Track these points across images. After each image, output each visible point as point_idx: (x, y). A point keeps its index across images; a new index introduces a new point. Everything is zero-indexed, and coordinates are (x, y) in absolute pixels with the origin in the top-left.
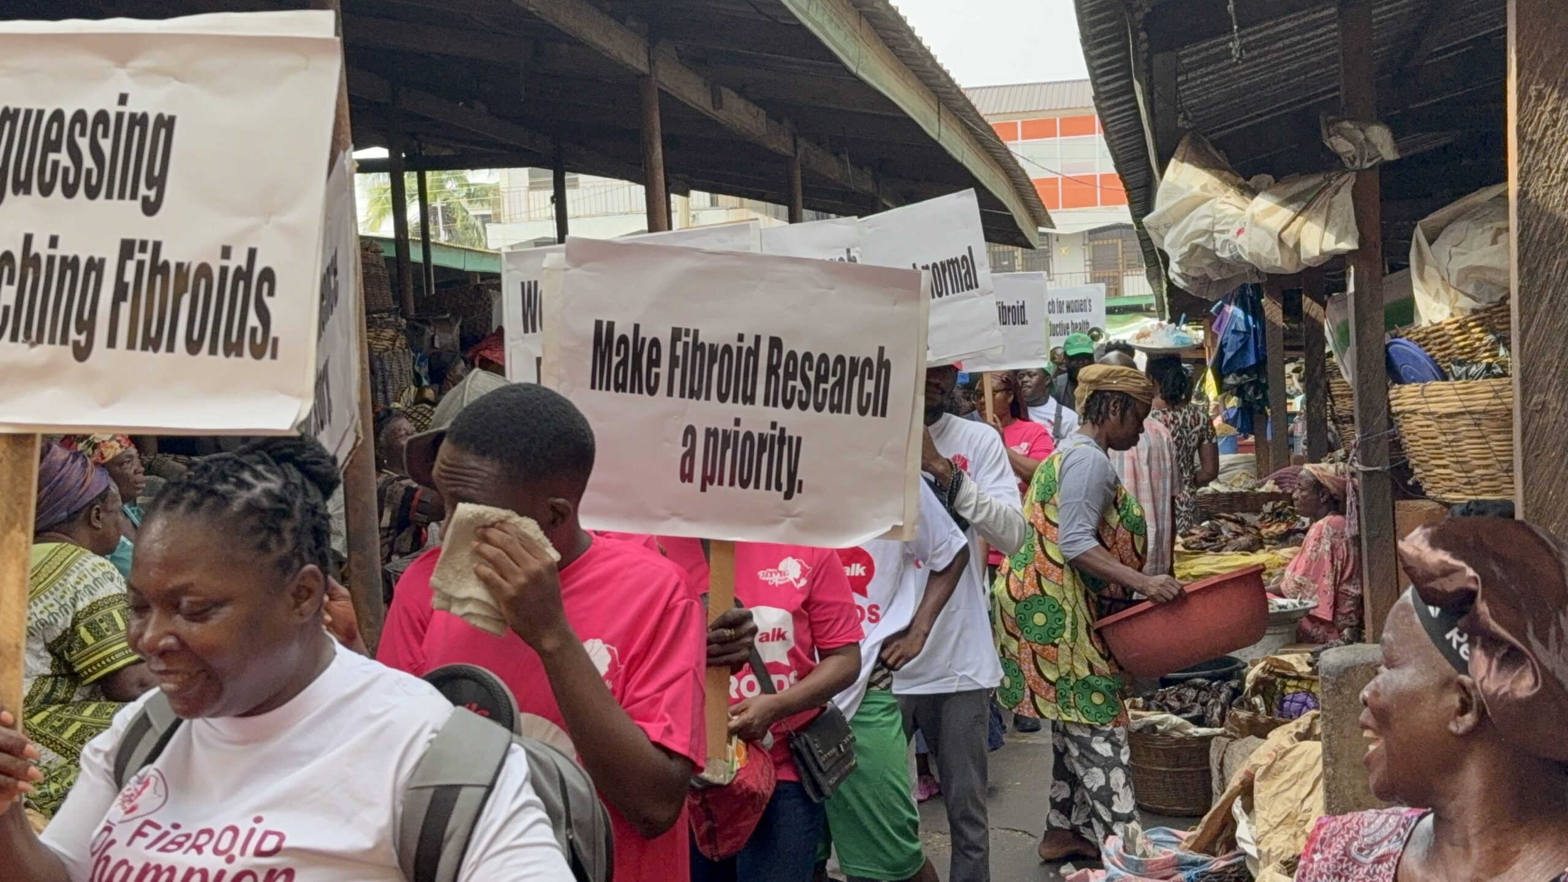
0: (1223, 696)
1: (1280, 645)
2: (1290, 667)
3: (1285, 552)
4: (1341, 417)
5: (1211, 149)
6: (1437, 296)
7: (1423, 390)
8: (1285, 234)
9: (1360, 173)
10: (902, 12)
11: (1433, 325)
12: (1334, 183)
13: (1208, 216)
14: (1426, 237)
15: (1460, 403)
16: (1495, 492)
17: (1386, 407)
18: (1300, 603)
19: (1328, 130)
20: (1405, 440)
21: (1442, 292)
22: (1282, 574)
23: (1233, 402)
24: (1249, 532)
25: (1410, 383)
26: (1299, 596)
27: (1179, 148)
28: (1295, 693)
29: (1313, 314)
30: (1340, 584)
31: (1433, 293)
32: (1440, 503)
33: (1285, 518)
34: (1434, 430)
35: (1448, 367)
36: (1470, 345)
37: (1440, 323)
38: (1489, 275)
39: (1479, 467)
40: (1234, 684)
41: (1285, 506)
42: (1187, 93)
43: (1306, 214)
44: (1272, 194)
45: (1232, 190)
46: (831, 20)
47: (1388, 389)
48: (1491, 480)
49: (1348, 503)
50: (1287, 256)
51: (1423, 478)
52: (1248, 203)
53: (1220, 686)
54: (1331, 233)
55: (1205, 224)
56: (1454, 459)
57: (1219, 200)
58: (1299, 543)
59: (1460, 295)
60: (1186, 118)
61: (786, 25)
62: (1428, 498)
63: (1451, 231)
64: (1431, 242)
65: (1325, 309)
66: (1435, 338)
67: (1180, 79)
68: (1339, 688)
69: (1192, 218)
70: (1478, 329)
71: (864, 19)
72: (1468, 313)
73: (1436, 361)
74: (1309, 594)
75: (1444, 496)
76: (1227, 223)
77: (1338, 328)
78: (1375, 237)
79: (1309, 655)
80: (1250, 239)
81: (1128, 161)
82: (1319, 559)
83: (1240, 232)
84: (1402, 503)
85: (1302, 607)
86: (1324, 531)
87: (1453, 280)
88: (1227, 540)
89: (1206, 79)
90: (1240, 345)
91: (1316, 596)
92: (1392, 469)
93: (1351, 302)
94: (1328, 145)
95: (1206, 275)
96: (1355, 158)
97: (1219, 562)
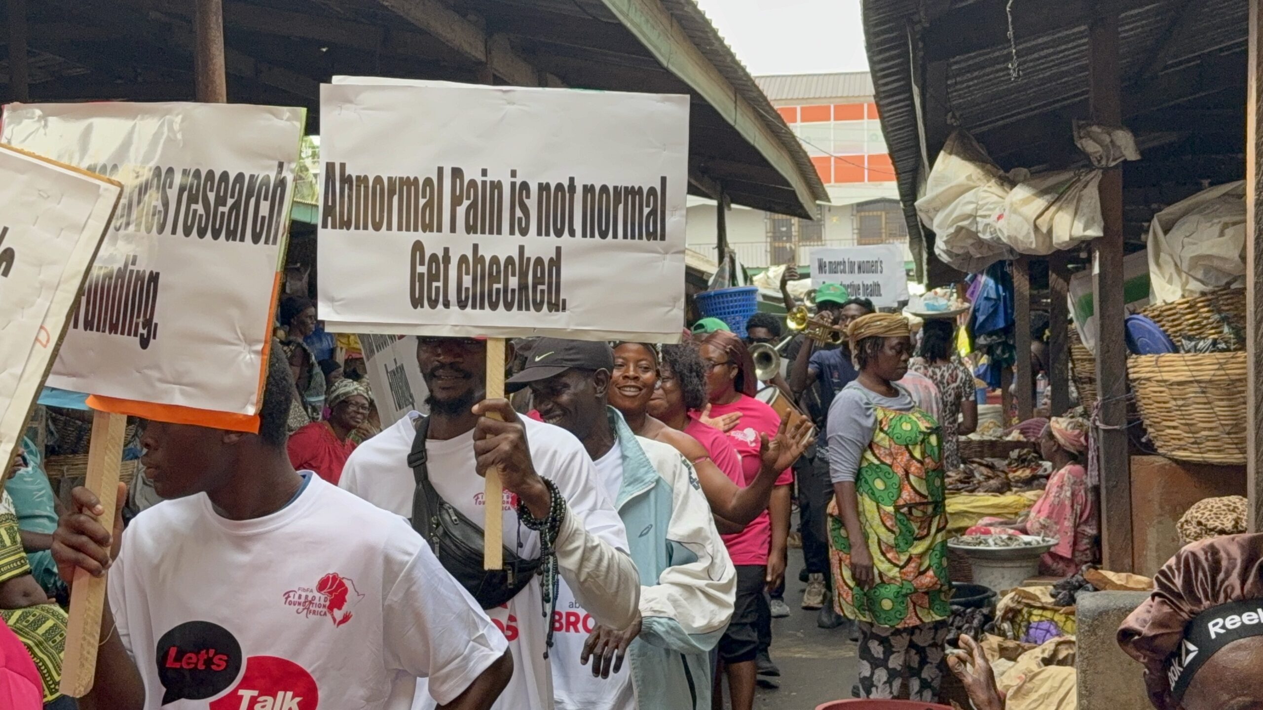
0: (976, 622)
1: (1026, 576)
2: (1035, 598)
3: (1030, 495)
4: (1080, 378)
5: (975, 143)
6: (1170, 281)
7: (1157, 361)
8: (1039, 222)
9: (1106, 170)
10: (708, 16)
11: (1167, 304)
12: (1084, 179)
13: (972, 203)
14: (1162, 227)
15: (1189, 373)
16: (1219, 451)
17: (1124, 374)
18: (1043, 540)
19: (1079, 133)
20: (1140, 404)
21: (1175, 276)
22: (1027, 515)
23: (984, 360)
24: (998, 476)
25: (1145, 354)
26: (1042, 535)
27: (948, 142)
28: (1041, 621)
29: (1058, 288)
30: (1079, 525)
31: (1167, 276)
32: (1170, 459)
33: (1029, 465)
34: (1166, 396)
35: (1179, 341)
36: (1199, 323)
37: (1172, 303)
38: (1216, 263)
39: (1204, 429)
40: (985, 611)
41: (1029, 453)
42: (955, 94)
43: (1058, 204)
44: (1029, 185)
45: (993, 180)
46: (647, 21)
47: (1126, 358)
48: (1215, 441)
49: (1090, 456)
50: (1041, 239)
51: (1155, 437)
52: (1007, 193)
53: (973, 612)
54: (1080, 221)
55: (969, 209)
56: (1183, 421)
57: (982, 189)
58: (1043, 487)
59: (1190, 279)
60: (954, 116)
61: (606, 23)
62: (1159, 454)
63: (1184, 223)
64: (1166, 232)
65: (1068, 284)
66: (1169, 316)
67: (949, 82)
68: (1094, 630)
69: (959, 203)
70: (1206, 309)
71: (674, 21)
72: (1197, 295)
73: (1169, 336)
74: (1052, 534)
75: (1174, 453)
76: (989, 209)
77: (1080, 300)
78: (1118, 226)
79: (1051, 587)
80: (1008, 224)
81: (900, 150)
82: (1061, 504)
83: (1000, 217)
84: (1137, 457)
85: (1045, 544)
86: (1065, 479)
87: (1185, 266)
88: (980, 483)
89: (971, 83)
90: (991, 310)
91: (1057, 536)
92: (1128, 429)
93: (1096, 282)
94: (1079, 146)
95: (968, 252)
96: (1101, 158)
97: (972, 502)
